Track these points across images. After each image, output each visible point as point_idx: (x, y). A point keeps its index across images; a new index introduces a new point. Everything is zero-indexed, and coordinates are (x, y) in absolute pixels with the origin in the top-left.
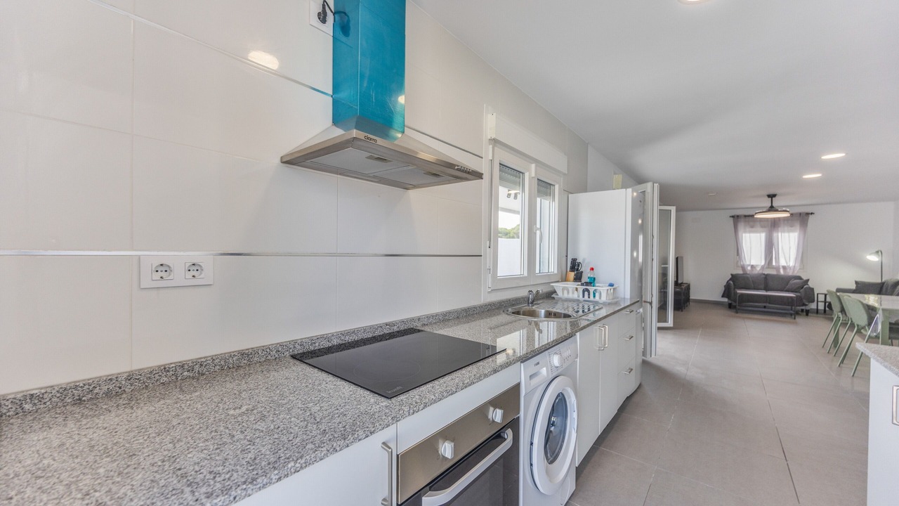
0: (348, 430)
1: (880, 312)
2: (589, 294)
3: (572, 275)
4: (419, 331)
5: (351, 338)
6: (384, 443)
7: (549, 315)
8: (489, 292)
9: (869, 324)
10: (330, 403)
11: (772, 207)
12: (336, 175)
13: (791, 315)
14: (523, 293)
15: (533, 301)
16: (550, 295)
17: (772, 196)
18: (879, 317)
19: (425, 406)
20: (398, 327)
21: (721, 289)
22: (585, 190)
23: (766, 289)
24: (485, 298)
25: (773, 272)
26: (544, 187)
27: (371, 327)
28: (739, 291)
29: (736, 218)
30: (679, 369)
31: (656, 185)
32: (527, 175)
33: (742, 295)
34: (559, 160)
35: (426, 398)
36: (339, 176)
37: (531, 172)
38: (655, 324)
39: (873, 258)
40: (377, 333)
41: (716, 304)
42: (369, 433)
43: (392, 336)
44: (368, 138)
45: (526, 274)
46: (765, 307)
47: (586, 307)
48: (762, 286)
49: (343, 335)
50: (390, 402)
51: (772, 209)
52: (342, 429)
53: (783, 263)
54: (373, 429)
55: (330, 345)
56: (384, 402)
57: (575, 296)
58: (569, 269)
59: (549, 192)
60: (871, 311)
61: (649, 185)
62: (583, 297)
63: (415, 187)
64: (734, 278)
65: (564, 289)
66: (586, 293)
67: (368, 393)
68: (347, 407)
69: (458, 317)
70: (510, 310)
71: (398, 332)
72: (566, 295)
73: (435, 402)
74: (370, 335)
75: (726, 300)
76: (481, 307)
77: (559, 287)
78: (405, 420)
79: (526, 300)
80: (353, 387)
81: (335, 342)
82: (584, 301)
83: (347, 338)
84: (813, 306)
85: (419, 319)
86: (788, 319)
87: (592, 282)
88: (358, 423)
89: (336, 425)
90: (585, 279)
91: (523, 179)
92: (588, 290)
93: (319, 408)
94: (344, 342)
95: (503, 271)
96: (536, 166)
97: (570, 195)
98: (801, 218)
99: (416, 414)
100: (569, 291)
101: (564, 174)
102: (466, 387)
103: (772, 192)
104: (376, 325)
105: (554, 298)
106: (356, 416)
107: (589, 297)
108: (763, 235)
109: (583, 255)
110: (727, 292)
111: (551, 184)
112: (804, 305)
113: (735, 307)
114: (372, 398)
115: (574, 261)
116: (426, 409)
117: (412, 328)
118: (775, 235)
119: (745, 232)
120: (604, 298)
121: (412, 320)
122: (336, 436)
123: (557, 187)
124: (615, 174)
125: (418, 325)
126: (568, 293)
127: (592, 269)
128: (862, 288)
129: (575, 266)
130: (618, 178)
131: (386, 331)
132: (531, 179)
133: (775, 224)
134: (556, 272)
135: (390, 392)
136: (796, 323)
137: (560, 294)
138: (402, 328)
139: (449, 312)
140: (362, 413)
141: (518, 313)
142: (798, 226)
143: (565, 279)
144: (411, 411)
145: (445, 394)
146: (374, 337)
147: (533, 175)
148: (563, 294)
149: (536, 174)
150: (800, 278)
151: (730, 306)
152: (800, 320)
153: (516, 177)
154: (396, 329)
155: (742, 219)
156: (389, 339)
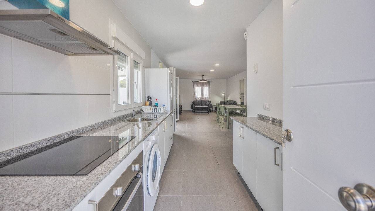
0: (68, 201)
1: (227, 109)
2: (157, 110)
3: (148, 103)
4: (78, 137)
5: (28, 150)
6: (89, 201)
7: (143, 120)
8: (114, 113)
9: (225, 113)
10: (39, 192)
11: (203, 79)
12: (10, 37)
13: (207, 112)
14: (130, 112)
15: (135, 115)
16: (140, 112)
17: (203, 76)
18: (227, 111)
19: (110, 172)
20: (64, 137)
21: (190, 106)
22: (150, 68)
23: (202, 105)
24: (113, 115)
25: (203, 100)
26: (136, 64)
27: (44, 140)
28: (195, 106)
29: (194, 82)
30: (183, 135)
31: (175, 68)
32: (129, 57)
33: (196, 107)
34: (142, 53)
35: (109, 168)
36: (12, 38)
37: (131, 57)
38: (176, 120)
39: (223, 95)
40: (49, 143)
41: (189, 111)
42: (83, 197)
43: (60, 143)
44: (59, 18)
45: (130, 103)
46: (201, 111)
47: (155, 115)
48: (201, 104)
49: (21, 149)
50: (87, 176)
51: (203, 80)
52: (63, 202)
53: (205, 97)
54: (85, 194)
55: (9, 158)
56: (84, 178)
57: (151, 111)
58: (146, 100)
59: (137, 66)
60: (225, 108)
61: (172, 68)
62: (154, 111)
63: (74, 54)
64: (194, 102)
65: (146, 109)
66: (155, 110)
67: (68, 177)
68: (57, 189)
69: (99, 127)
70: (125, 120)
71: (64, 140)
72: (147, 111)
73: (114, 168)
74: (44, 145)
75: (192, 109)
76: (111, 120)
77: (144, 108)
78: (101, 182)
79: (132, 115)
80: (52, 178)
81: (14, 155)
82: (155, 113)
83: (25, 151)
84: (212, 109)
85: (78, 131)
86: (207, 114)
87: (156, 105)
88: (74, 195)
89: (56, 202)
90: (153, 104)
91: (128, 59)
92: (156, 108)
93: (31, 198)
94: (22, 154)
95: (121, 102)
96: (133, 54)
97: (146, 69)
98: (209, 83)
99: (106, 178)
100: (147, 109)
101: (144, 60)
102: (126, 157)
103: (203, 74)
104: (49, 138)
105: (142, 113)
106: (68, 192)
107: (157, 111)
108: (200, 88)
109: (153, 94)
110: (192, 107)
111: (138, 63)
112: (210, 109)
113: (194, 112)
114: (74, 179)
115: (149, 96)
116: (110, 173)
117: (74, 137)
118: (203, 88)
119: (196, 87)
120: (162, 111)
121: (74, 132)
122: (61, 207)
123: (141, 64)
124: (160, 62)
125: (78, 134)
126: (148, 110)
127: (157, 100)
128: (222, 103)
129: (149, 99)
130: (161, 64)
131: (56, 141)
132: (131, 59)
133: (203, 84)
134: (141, 102)
135: (84, 172)
136: (209, 115)
137: (145, 111)
138: (67, 137)
139: (95, 125)
140: (71, 189)
141: (129, 121)
142: (208, 86)
143: (145, 105)
144: (104, 177)
145: (118, 163)
146: (47, 146)
147: (132, 58)
148: (146, 111)
149: (133, 57)
150: (209, 101)
151: (193, 112)
152: (210, 113)
153: (124, 57)
154: (62, 138)
155: (195, 83)
156: (58, 145)
